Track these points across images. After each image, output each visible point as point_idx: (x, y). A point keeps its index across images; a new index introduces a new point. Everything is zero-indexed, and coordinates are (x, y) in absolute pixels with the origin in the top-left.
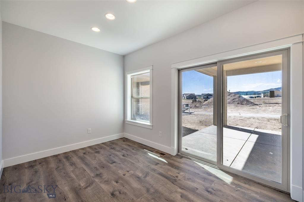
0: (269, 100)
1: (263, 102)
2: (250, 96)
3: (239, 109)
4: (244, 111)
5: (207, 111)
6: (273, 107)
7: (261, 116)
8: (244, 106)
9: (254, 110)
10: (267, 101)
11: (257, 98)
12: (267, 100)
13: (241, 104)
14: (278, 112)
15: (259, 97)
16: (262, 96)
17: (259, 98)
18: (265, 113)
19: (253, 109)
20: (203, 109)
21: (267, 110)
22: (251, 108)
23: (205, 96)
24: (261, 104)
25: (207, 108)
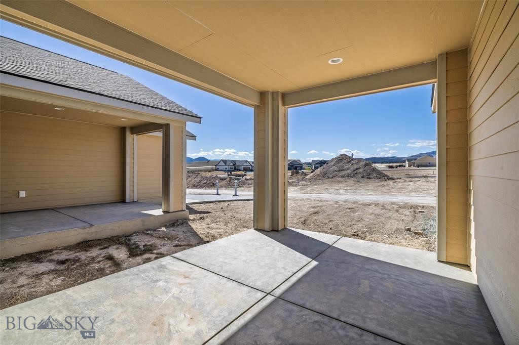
0: (416, 171)
1: (406, 175)
2: (389, 165)
3: (360, 187)
4: (366, 191)
5: (303, 191)
6: (414, 183)
7: (390, 200)
8: (372, 181)
9: (383, 189)
10: (411, 173)
11: (399, 168)
12: (413, 171)
13: (367, 178)
14: (421, 192)
15: (402, 166)
16: (407, 166)
17: (401, 168)
18: (399, 194)
19: (383, 186)
20: (299, 187)
21: (405, 188)
22: (379, 186)
23: (317, 163)
24: (400, 178)
25: (307, 185)
